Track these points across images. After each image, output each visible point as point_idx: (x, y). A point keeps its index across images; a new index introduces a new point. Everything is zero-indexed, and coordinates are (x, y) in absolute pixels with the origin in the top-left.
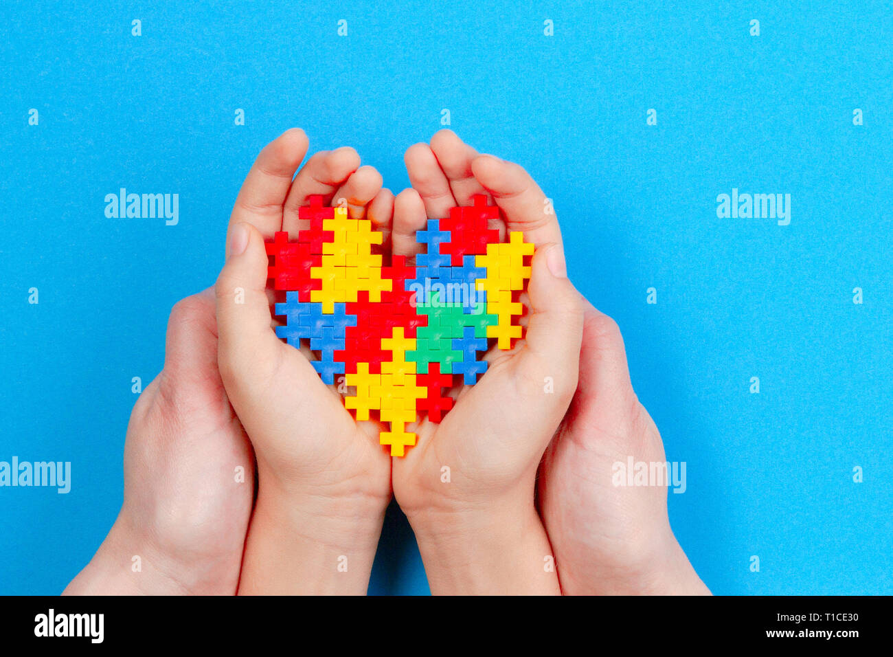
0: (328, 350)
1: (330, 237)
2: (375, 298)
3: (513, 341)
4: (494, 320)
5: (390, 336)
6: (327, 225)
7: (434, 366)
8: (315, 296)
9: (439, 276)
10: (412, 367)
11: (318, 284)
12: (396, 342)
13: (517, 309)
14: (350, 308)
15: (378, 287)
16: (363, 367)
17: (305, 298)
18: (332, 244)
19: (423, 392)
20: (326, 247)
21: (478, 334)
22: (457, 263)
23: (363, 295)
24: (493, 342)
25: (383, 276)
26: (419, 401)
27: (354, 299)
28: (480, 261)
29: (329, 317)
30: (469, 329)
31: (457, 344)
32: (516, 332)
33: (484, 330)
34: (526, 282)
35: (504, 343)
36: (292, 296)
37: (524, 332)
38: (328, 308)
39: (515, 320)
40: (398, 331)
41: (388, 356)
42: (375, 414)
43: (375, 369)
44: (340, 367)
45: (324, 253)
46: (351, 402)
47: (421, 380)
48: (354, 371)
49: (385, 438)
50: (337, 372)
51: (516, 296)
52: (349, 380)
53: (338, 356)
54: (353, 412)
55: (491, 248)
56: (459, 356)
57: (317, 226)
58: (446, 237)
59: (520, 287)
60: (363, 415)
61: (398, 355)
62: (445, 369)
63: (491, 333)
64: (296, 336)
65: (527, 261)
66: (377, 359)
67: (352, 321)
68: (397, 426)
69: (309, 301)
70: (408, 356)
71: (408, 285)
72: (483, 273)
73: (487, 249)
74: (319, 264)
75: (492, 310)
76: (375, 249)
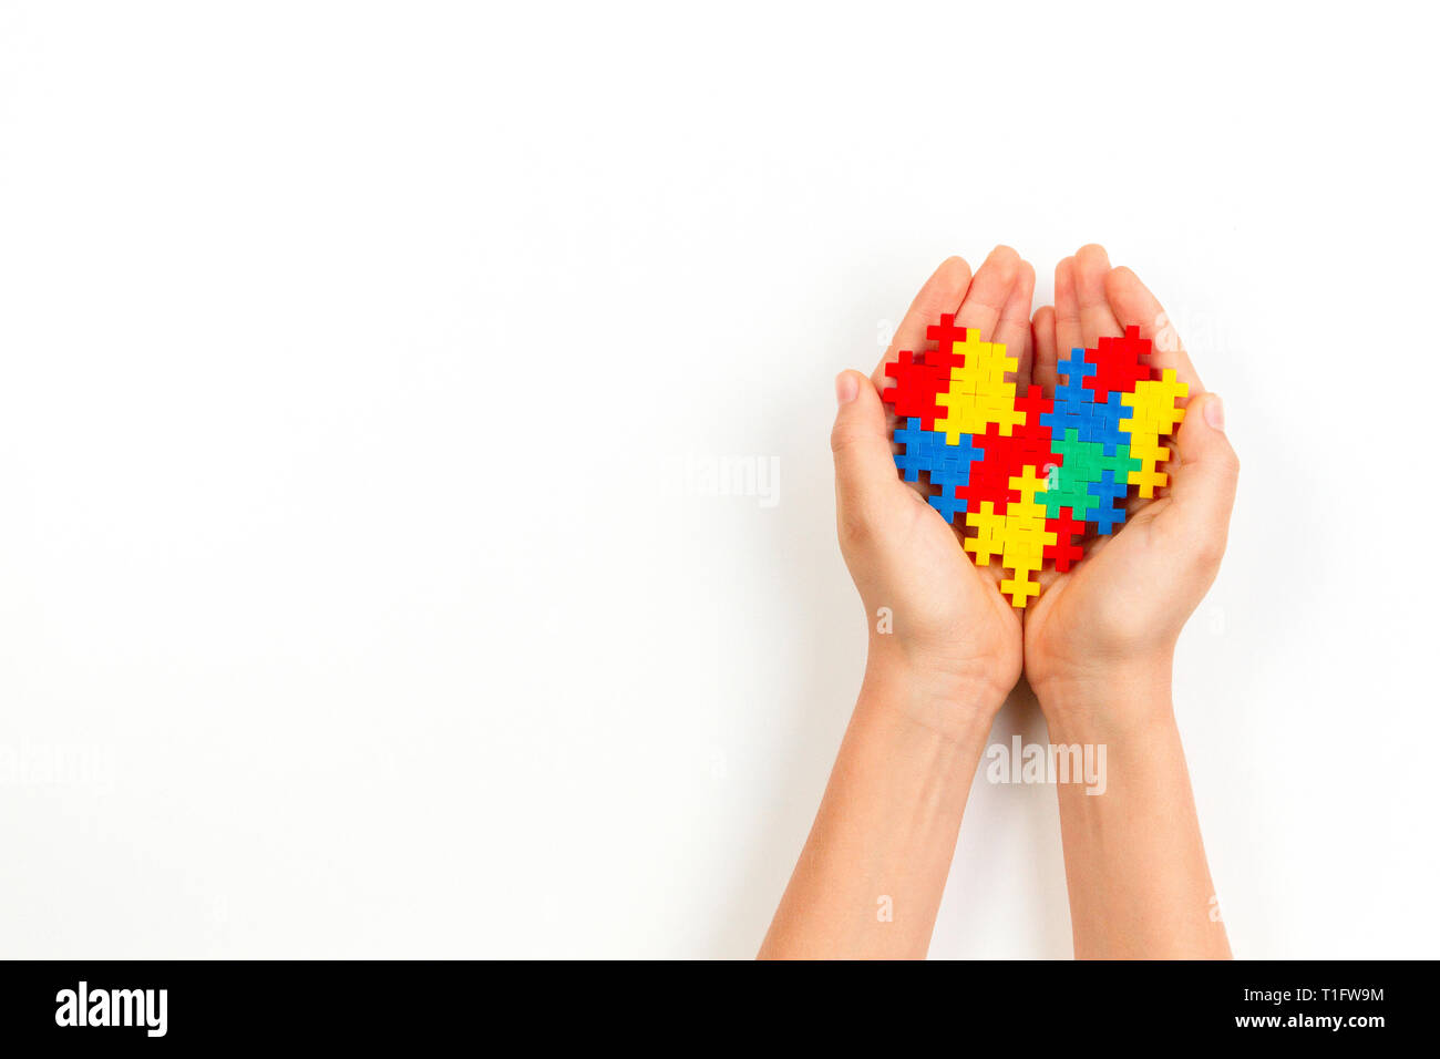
0: (950, 486)
1: (960, 361)
2: (1006, 431)
3: (1156, 489)
4: (1137, 465)
5: (1019, 474)
6: (958, 348)
7: (1066, 511)
8: (939, 425)
9: (1079, 412)
10: (1041, 511)
11: (943, 412)
12: (1025, 482)
13: (1163, 454)
14: (977, 440)
15: (1010, 420)
16: (987, 507)
17: (928, 426)
18: (962, 369)
19: (1052, 539)
20: (955, 372)
21: (1117, 479)
22: (1101, 399)
23: (993, 427)
24: (1133, 490)
25: (1017, 408)
26: (1046, 548)
27: (983, 431)
28: (1126, 399)
29: (952, 448)
30: (1109, 473)
31: (1093, 488)
32: (1160, 479)
33: (1126, 476)
34: (1176, 426)
35: (1145, 492)
36: (914, 423)
37: (1169, 481)
38: (953, 439)
39: (1159, 466)
40: (1029, 470)
41: (1016, 496)
42: (997, 559)
43: (1000, 510)
44: (962, 505)
45: (952, 378)
46: (970, 543)
47: (1050, 525)
48: (977, 510)
49: (1007, 586)
50: (958, 509)
51: (1163, 440)
52: (972, 519)
53: (961, 492)
54: (973, 556)
55: (1140, 385)
56: (1095, 501)
57: (946, 348)
58: (1092, 370)
59: (1168, 431)
60: (983, 559)
61: (1027, 497)
62: (1079, 515)
63: (1133, 479)
64: (913, 468)
65: (1179, 403)
66: (1004, 500)
67: (980, 454)
69: (932, 430)
70: (1039, 498)
71: (1045, 420)
72: (1128, 412)
73: (1137, 386)
74: (946, 390)
75: (1135, 453)
76: (1008, 378)
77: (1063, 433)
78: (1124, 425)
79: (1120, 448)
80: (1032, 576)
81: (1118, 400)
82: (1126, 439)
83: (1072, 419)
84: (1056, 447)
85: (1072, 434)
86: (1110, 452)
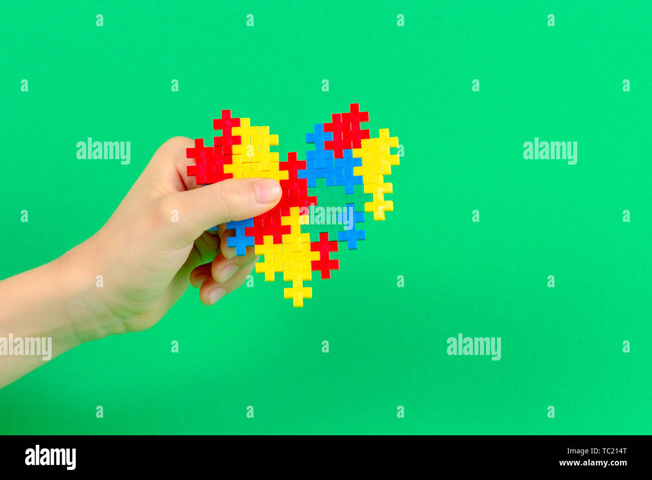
0: (241, 229)
1: (238, 140)
4: (369, 198)
5: (288, 214)
6: (235, 131)
7: (324, 235)
9: (325, 166)
10: (307, 238)
12: (293, 219)
13: (388, 188)
16: (268, 239)
18: (240, 145)
19: (316, 256)
20: (235, 148)
25: (282, 168)
26: (314, 263)
28: (356, 153)
32: (389, 205)
35: (377, 216)
40: (294, 210)
41: (287, 230)
43: (278, 241)
44: (251, 240)
45: (233, 152)
46: (260, 267)
47: (314, 247)
49: (288, 293)
50: (248, 244)
52: (258, 249)
53: (249, 232)
55: (364, 142)
57: (227, 132)
58: (330, 136)
59: (389, 171)
60: (270, 277)
61: (295, 229)
63: (368, 208)
66: (279, 233)
68: (298, 283)
70: (304, 229)
71: (301, 174)
72: (358, 162)
73: (362, 143)
74: (230, 162)
75: (367, 190)
76: (273, 148)
77: (315, 182)
78: (357, 171)
79: (356, 187)
80: (306, 284)
81: (351, 154)
82: (359, 180)
83: (321, 172)
84: (311, 193)
85: (321, 182)
86: (349, 192)
